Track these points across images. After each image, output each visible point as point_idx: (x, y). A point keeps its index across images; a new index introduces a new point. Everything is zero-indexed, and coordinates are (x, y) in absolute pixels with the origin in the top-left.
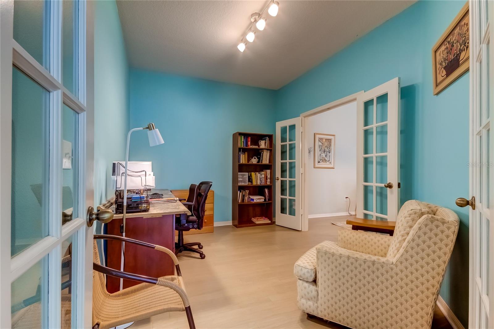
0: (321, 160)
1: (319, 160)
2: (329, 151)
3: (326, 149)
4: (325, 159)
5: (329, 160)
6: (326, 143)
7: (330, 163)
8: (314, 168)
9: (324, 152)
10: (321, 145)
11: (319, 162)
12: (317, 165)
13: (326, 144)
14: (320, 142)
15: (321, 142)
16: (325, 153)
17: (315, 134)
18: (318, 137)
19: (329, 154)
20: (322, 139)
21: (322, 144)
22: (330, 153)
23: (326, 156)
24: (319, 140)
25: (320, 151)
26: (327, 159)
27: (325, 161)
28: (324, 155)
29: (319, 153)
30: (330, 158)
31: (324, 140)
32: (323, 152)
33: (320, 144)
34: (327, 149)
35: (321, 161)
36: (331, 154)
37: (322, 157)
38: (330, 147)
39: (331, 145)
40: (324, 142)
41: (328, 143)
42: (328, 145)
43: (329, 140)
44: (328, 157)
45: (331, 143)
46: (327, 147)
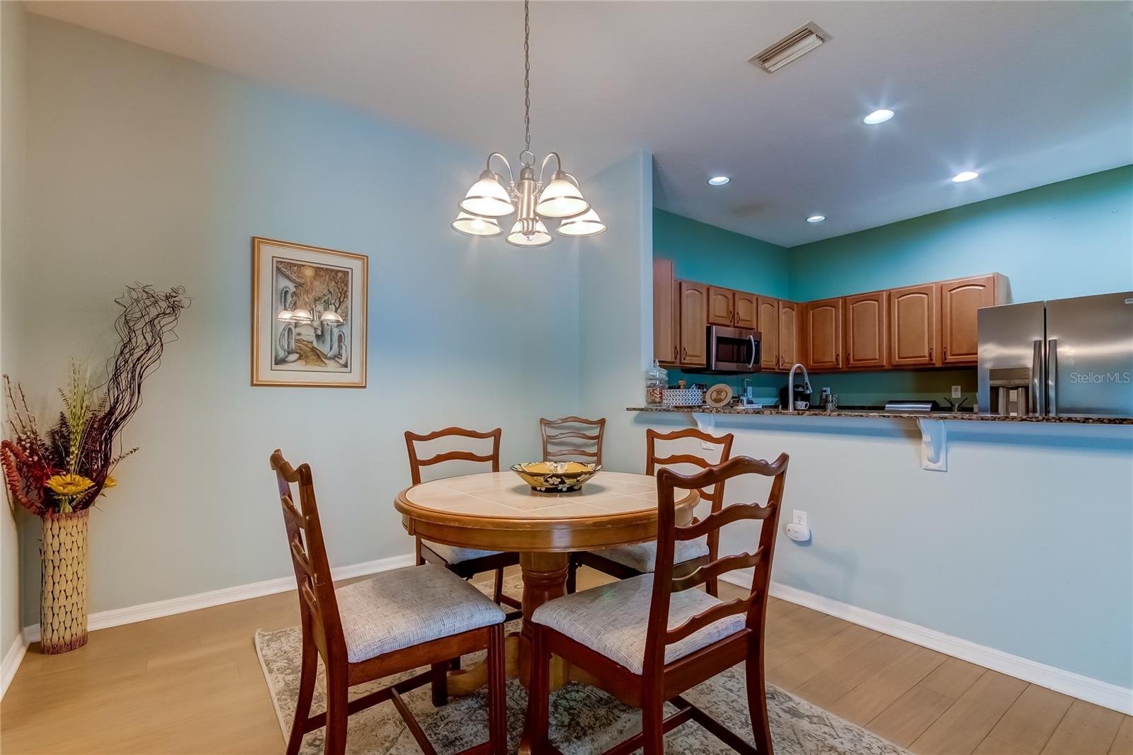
0: (289, 353)
1: (282, 354)
4: (313, 349)
5: (339, 355)
6: (317, 283)
7: (346, 366)
8: (253, 385)
11: (279, 361)
12: (275, 367)
13: (320, 288)
14: (288, 278)
15: (294, 277)
16: (316, 323)
17: (253, 239)
18: (267, 254)
20: (294, 264)
21: (298, 285)
22: (338, 324)
23: (318, 337)
24: (278, 269)
26: (324, 348)
27: (318, 356)
28: (306, 333)
30: (340, 347)
31: (309, 273)
34: (326, 309)
35: (294, 357)
37: (298, 341)
38: (340, 303)
39: (345, 294)
40: (308, 279)
41: (328, 285)
42: (331, 293)
43: (336, 274)
44: (331, 340)
45: (346, 285)
46: (327, 303)
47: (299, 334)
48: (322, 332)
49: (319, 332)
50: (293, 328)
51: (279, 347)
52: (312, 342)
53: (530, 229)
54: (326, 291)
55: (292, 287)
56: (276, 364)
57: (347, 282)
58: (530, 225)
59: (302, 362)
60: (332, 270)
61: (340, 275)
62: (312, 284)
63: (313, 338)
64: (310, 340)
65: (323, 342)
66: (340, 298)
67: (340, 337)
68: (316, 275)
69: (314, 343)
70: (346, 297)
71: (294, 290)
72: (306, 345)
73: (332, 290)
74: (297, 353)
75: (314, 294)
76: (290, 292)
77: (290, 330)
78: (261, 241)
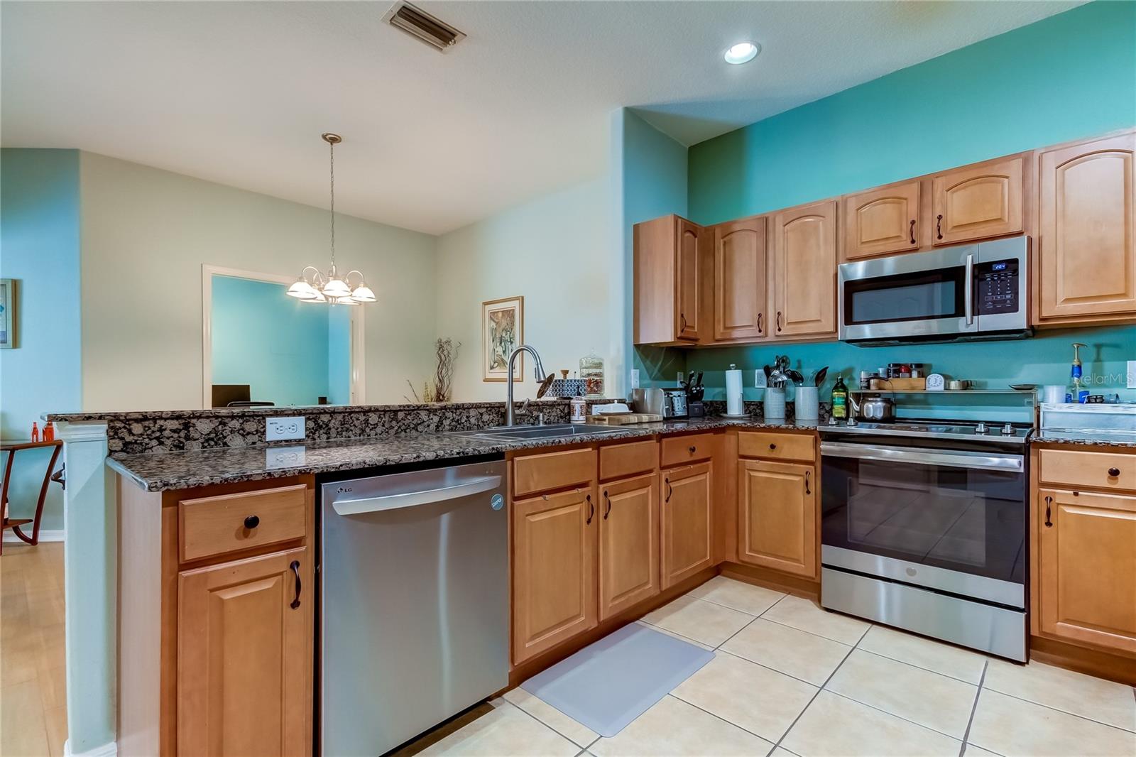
0: (495, 362)
1: (492, 364)
2: (510, 339)
3: (504, 335)
4: (502, 360)
8: (484, 382)
9: (501, 343)
10: (495, 327)
11: (492, 368)
12: (491, 371)
13: (504, 323)
14: (494, 321)
16: (503, 344)
17: (483, 304)
19: (510, 347)
20: (496, 312)
21: (497, 323)
22: (512, 343)
23: (504, 352)
24: (491, 317)
25: (493, 341)
26: (507, 357)
27: (504, 363)
28: (500, 350)
29: (492, 345)
31: (500, 315)
32: (498, 344)
33: (493, 324)
34: (507, 335)
35: (496, 364)
36: (513, 345)
37: (497, 355)
38: (511, 329)
39: (513, 323)
40: (500, 319)
41: (507, 320)
43: (510, 313)
45: (514, 318)
46: (507, 331)
47: (497, 351)
48: (505, 348)
50: (495, 349)
51: (492, 360)
52: (501, 355)
54: (506, 324)
56: (490, 369)
57: (515, 316)
59: (499, 368)
60: (508, 311)
62: (501, 321)
63: (502, 353)
65: (506, 354)
66: (511, 326)
68: (503, 316)
69: (503, 355)
70: (514, 325)
72: (500, 358)
73: (508, 323)
74: (497, 362)
75: (502, 326)
78: (486, 304)
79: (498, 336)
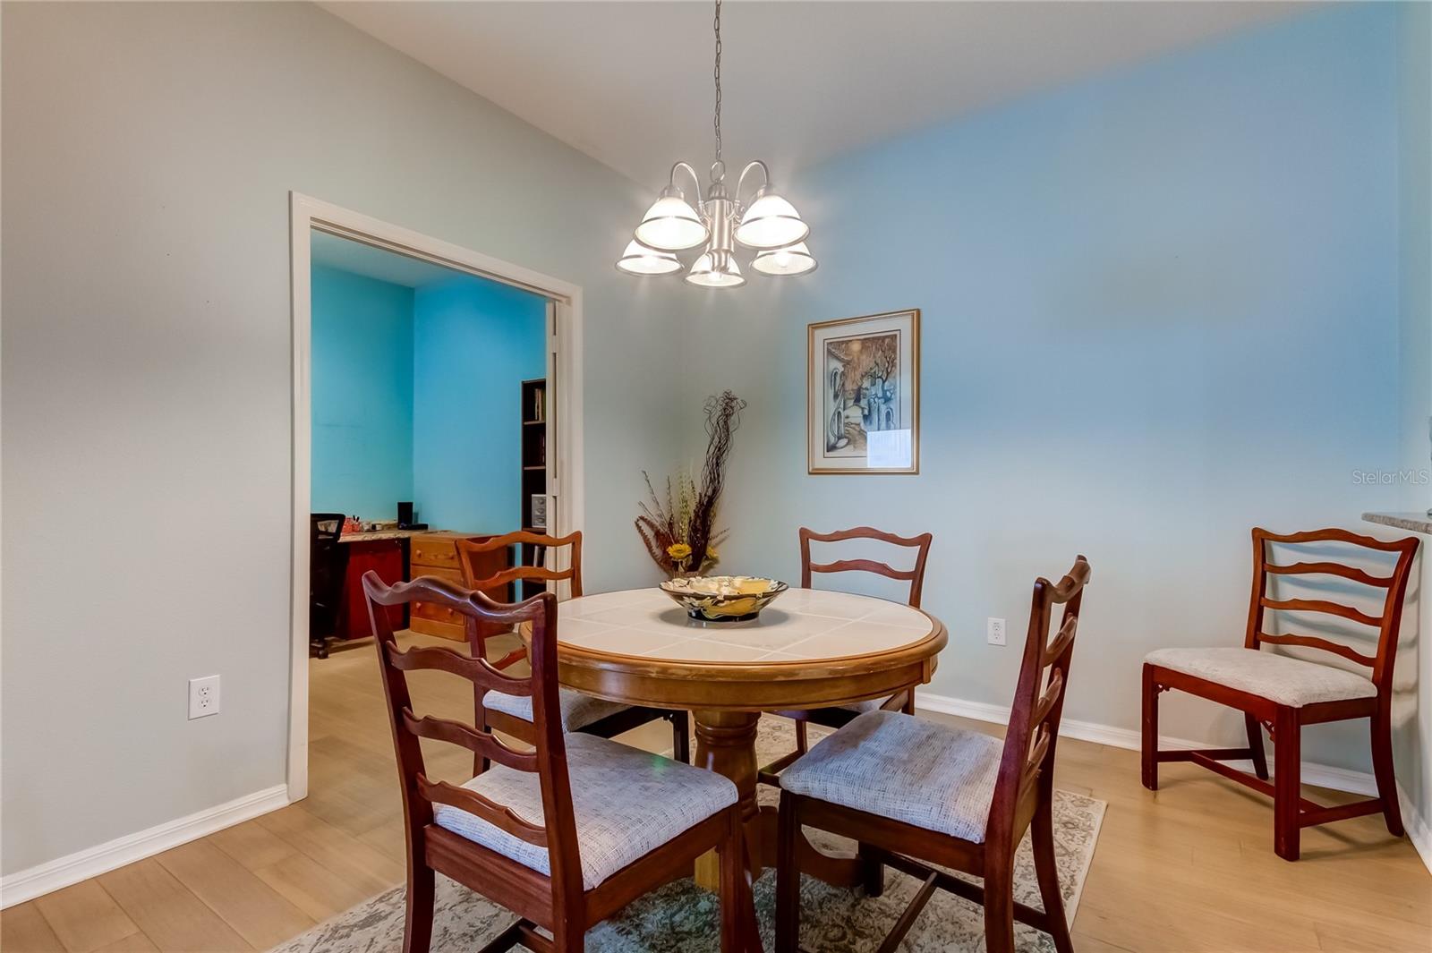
0: (839, 438)
1: (833, 440)
2: (884, 392)
3: (866, 384)
4: (861, 432)
6: (864, 357)
7: (895, 447)
8: (810, 474)
9: (857, 400)
10: (841, 370)
11: (831, 448)
12: (827, 454)
14: (838, 358)
15: (842, 356)
16: (864, 403)
17: (809, 326)
19: (883, 407)
20: (843, 342)
21: (846, 364)
22: (887, 401)
23: (866, 418)
24: (829, 351)
25: (836, 396)
26: (872, 429)
28: (855, 414)
29: (833, 407)
30: (888, 426)
31: (856, 347)
32: (851, 403)
33: (837, 365)
34: (873, 384)
35: (843, 442)
36: (893, 405)
37: (847, 424)
38: (888, 374)
39: (892, 362)
40: (855, 354)
41: (874, 357)
42: (877, 364)
43: (883, 341)
44: (879, 419)
45: (894, 352)
46: (874, 377)
47: (847, 417)
48: (870, 411)
49: (866, 412)
50: (842, 412)
51: (830, 434)
52: (859, 425)
53: (723, 264)
54: (872, 364)
55: (840, 367)
56: (828, 451)
57: (896, 347)
58: (723, 259)
59: (851, 447)
60: (878, 338)
61: (887, 341)
62: (858, 359)
63: (860, 420)
64: (858, 422)
65: (871, 423)
66: (887, 369)
67: (888, 414)
68: (862, 348)
69: (862, 424)
70: (894, 365)
71: (843, 369)
72: (854, 428)
73: (879, 362)
74: (846, 438)
75: (861, 369)
76: (839, 373)
77: (839, 413)
78: (814, 327)
79: (850, 386)
